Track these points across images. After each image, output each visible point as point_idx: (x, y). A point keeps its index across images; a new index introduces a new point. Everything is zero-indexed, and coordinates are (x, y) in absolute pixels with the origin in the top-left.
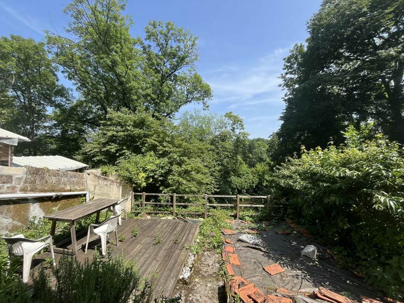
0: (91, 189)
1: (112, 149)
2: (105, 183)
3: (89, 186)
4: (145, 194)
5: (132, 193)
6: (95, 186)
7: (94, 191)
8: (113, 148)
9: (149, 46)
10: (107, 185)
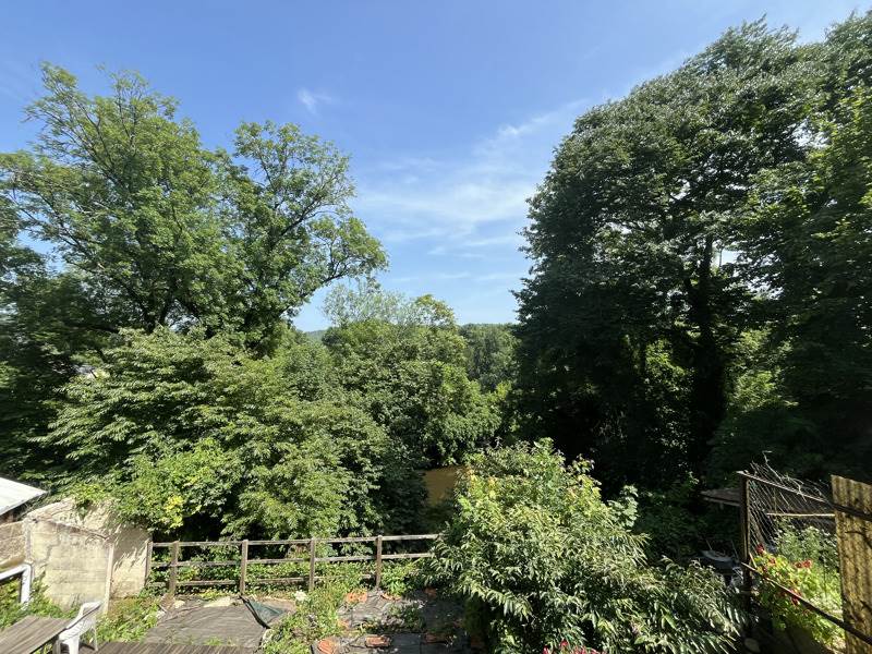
0: (39, 554)
1: (116, 433)
2: (75, 540)
3: (33, 551)
4: (179, 544)
5: (148, 545)
6: (50, 548)
7: (47, 559)
8: (119, 429)
9: (245, 169)
10: (77, 544)
